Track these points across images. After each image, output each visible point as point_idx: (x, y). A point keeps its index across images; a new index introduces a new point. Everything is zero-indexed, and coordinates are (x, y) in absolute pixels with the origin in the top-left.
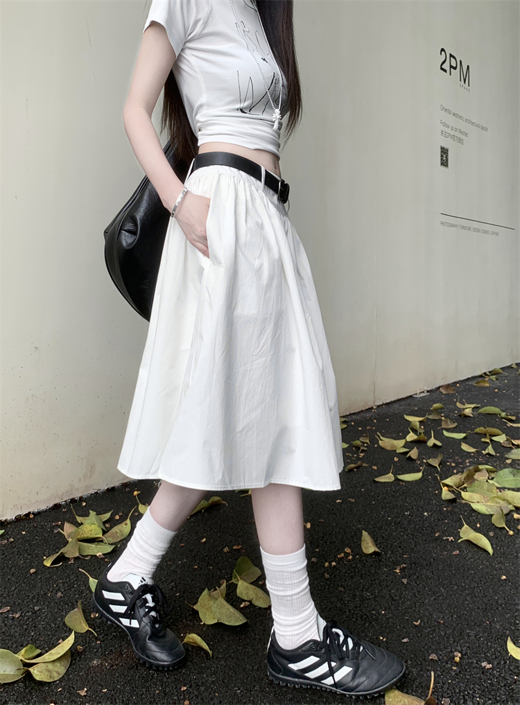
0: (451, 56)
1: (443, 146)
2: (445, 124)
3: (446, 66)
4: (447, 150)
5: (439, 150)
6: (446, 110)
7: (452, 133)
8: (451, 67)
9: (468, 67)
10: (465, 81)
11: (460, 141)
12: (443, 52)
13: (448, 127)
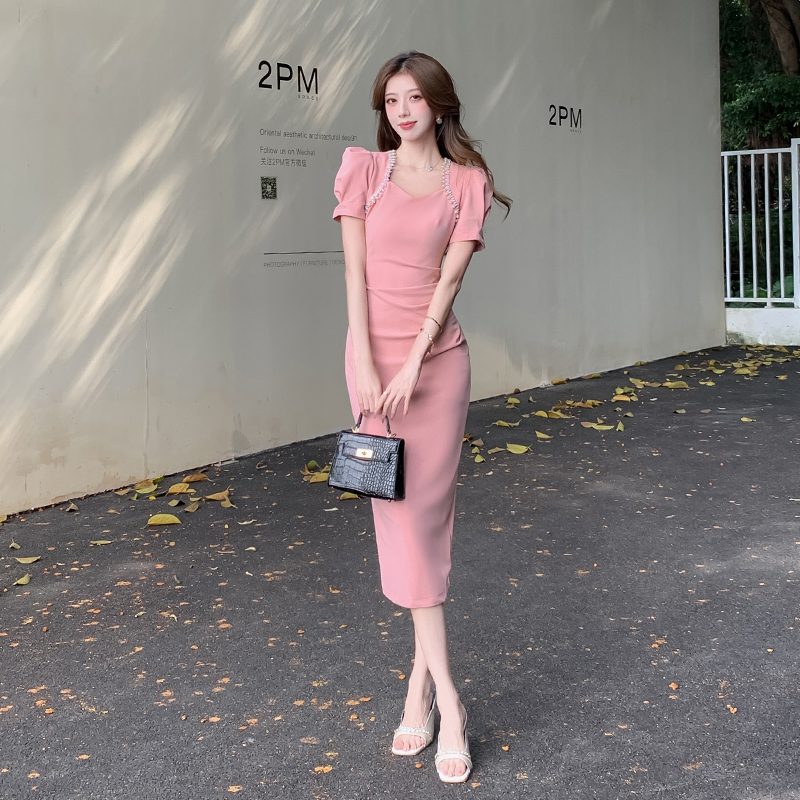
0: (279, 65)
1: (265, 176)
2: (268, 151)
3: (272, 80)
4: (275, 179)
5: (260, 182)
6: (271, 133)
7: (283, 157)
8: (280, 78)
9: (315, 70)
10: (308, 90)
11: (301, 163)
12: (264, 66)
13: (276, 151)
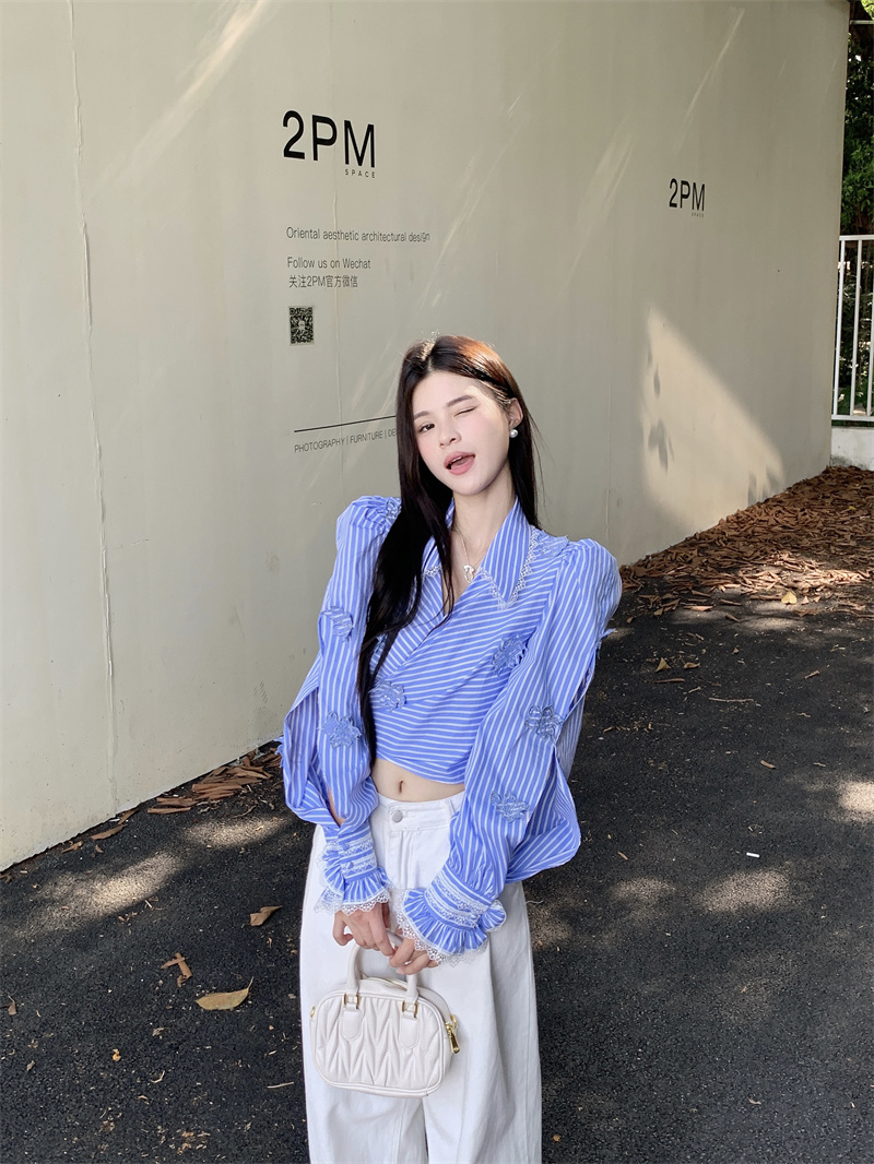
0: (316, 119)
1: (296, 305)
3: (305, 144)
4: (310, 310)
5: (285, 315)
7: (322, 273)
8: (317, 141)
9: (370, 128)
10: (360, 164)
11: (349, 281)
12: (292, 120)
13: (312, 264)
